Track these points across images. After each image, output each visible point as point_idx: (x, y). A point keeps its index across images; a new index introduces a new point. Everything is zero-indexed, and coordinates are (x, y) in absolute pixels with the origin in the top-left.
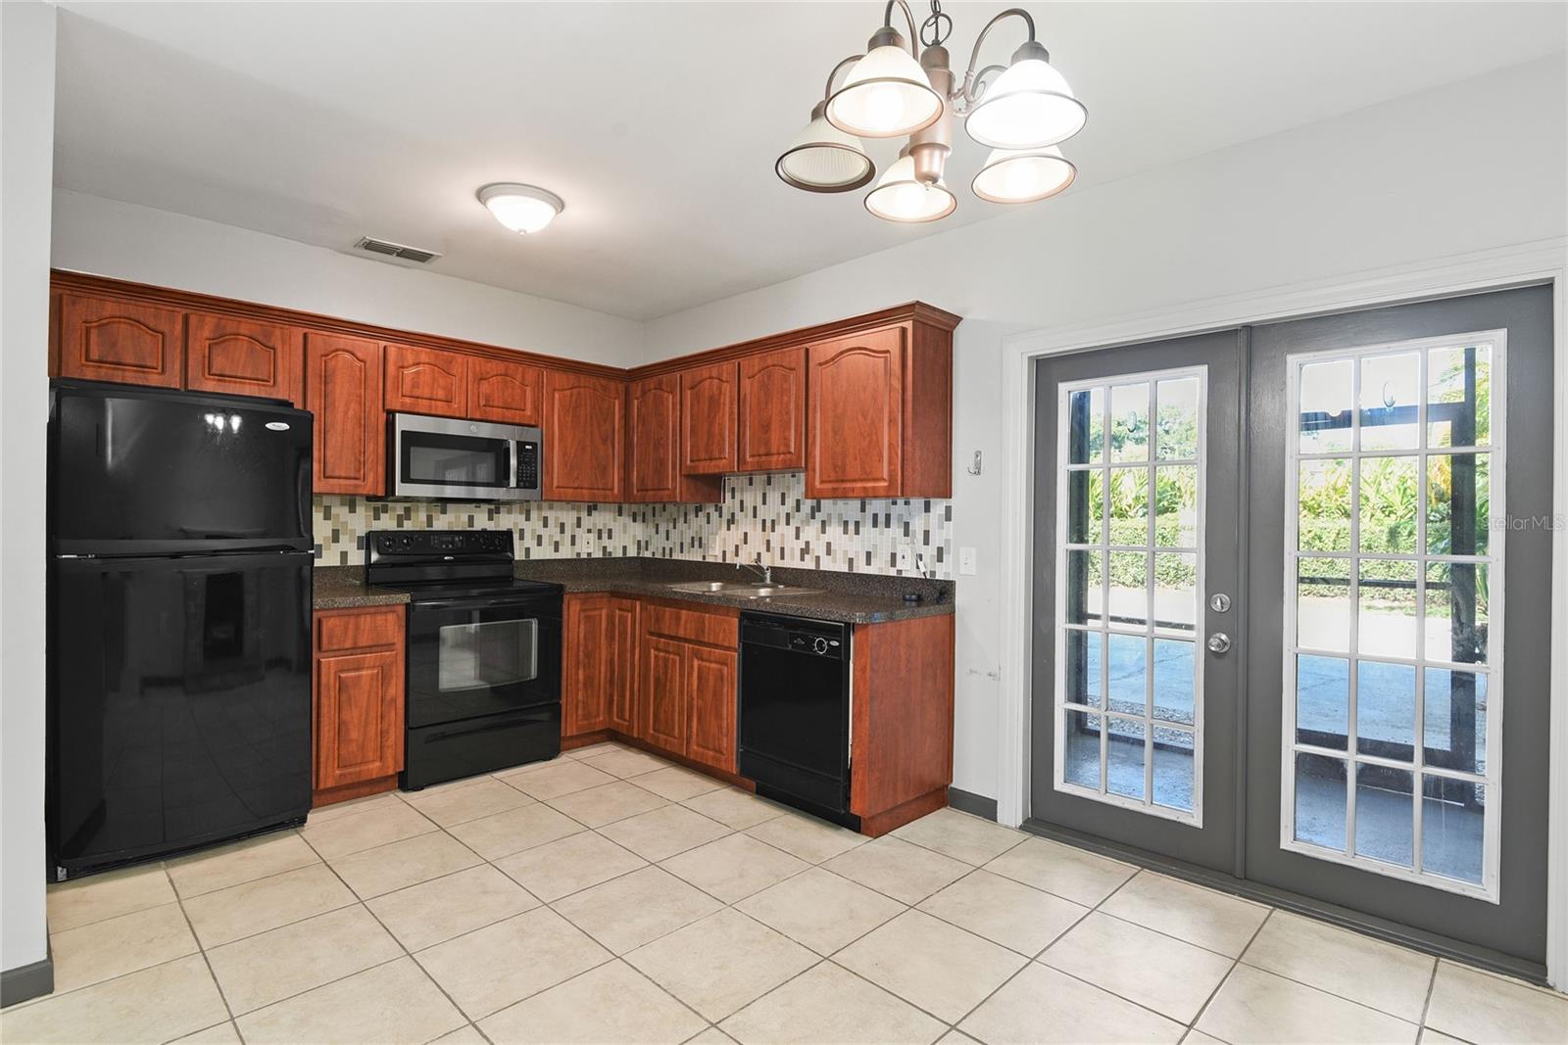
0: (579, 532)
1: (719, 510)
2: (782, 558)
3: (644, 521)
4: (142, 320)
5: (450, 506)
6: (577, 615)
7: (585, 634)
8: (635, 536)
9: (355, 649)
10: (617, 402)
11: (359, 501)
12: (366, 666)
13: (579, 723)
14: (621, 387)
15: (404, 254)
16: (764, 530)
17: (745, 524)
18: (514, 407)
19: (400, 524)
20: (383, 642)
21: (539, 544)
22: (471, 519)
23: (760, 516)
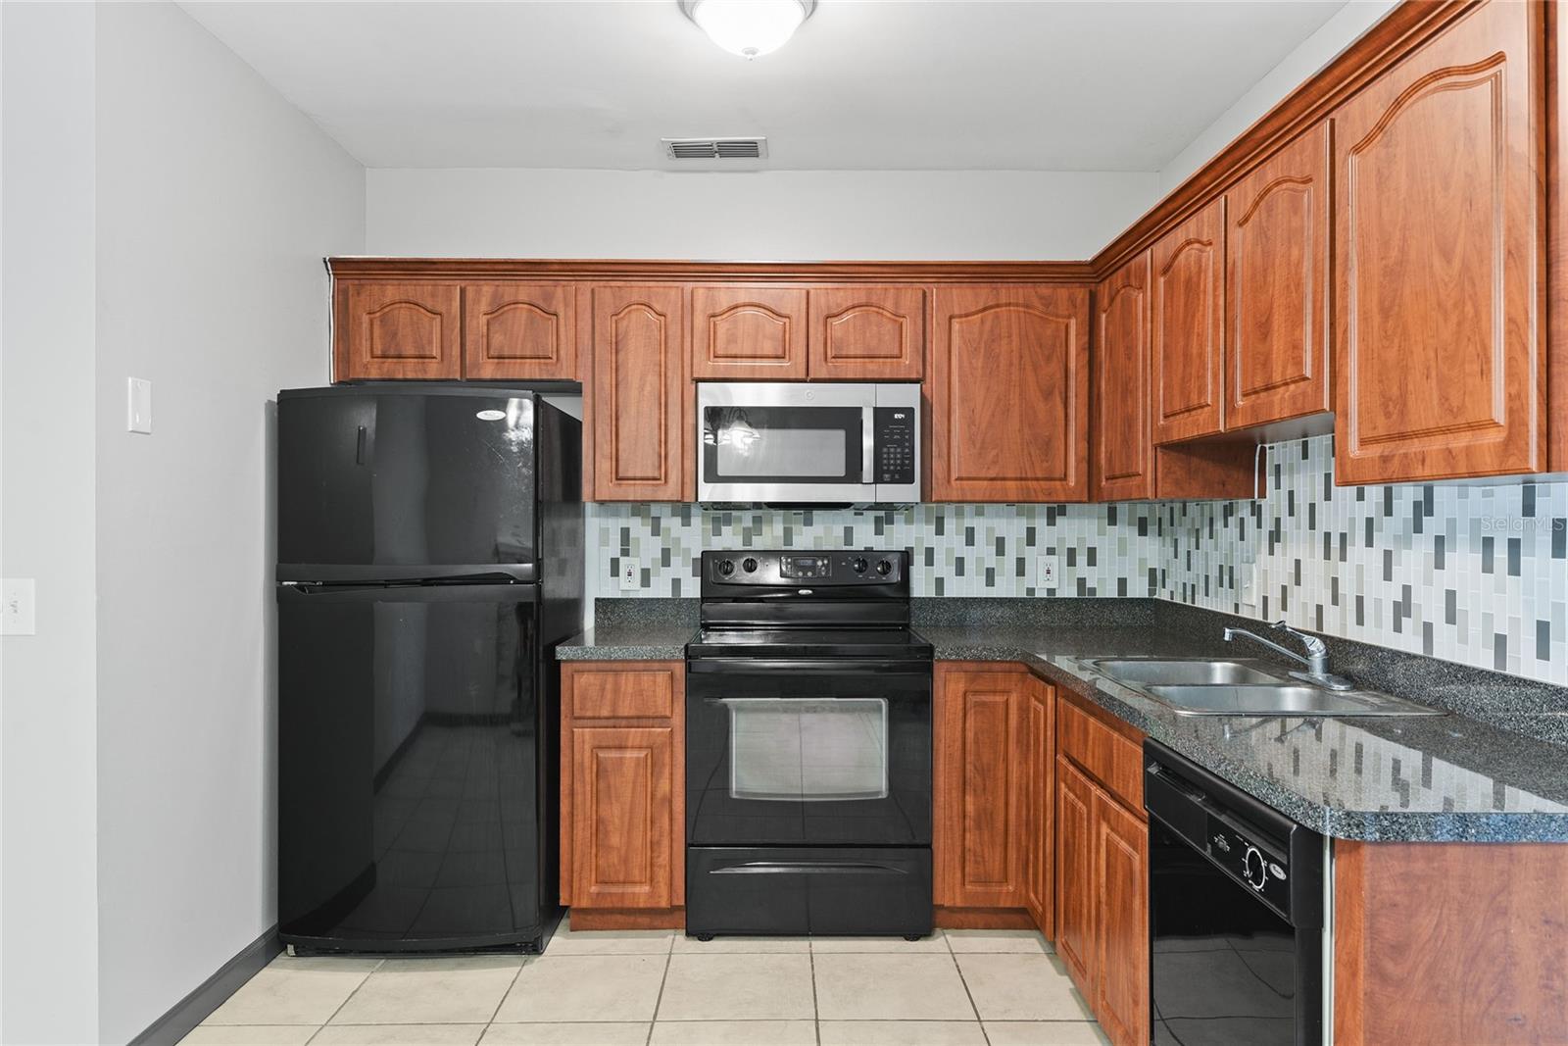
0: (1029, 553)
1: (1256, 511)
2: (1360, 621)
3: (1160, 535)
4: (420, 302)
5: (816, 513)
6: (960, 701)
7: (976, 734)
8: (1142, 561)
9: (615, 720)
10: (1073, 322)
11: (694, 510)
12: (630, 744)
13: (968, 887)
14: (1081, 294)
15: (729, 150)
16: (1327, 556)
17: (1300, 544)
18: (883, 353)
19: (747, 541)
20: (650, 713)
21: (960, 571)
22: (848, 532)
23: (1322, 527)
